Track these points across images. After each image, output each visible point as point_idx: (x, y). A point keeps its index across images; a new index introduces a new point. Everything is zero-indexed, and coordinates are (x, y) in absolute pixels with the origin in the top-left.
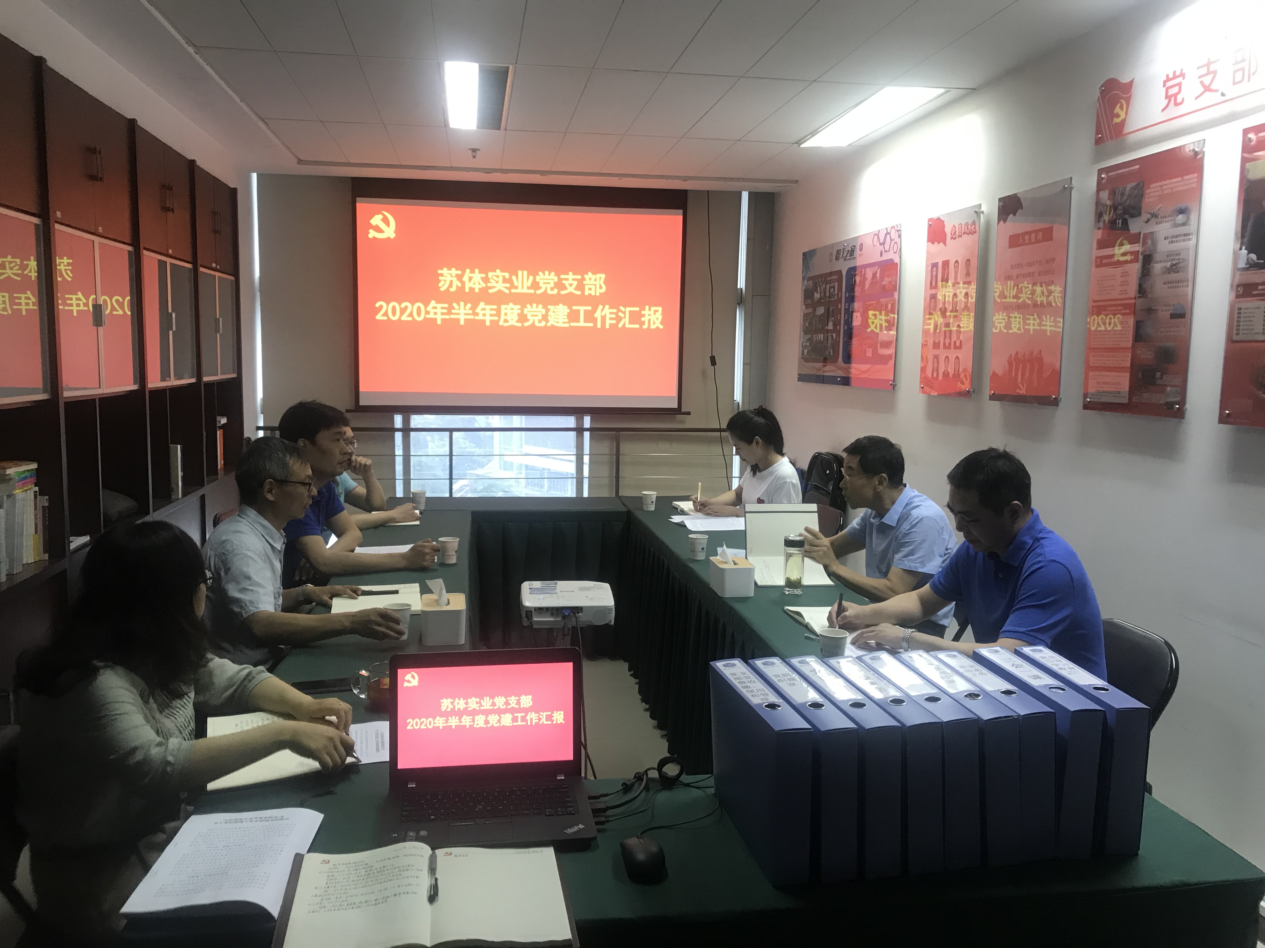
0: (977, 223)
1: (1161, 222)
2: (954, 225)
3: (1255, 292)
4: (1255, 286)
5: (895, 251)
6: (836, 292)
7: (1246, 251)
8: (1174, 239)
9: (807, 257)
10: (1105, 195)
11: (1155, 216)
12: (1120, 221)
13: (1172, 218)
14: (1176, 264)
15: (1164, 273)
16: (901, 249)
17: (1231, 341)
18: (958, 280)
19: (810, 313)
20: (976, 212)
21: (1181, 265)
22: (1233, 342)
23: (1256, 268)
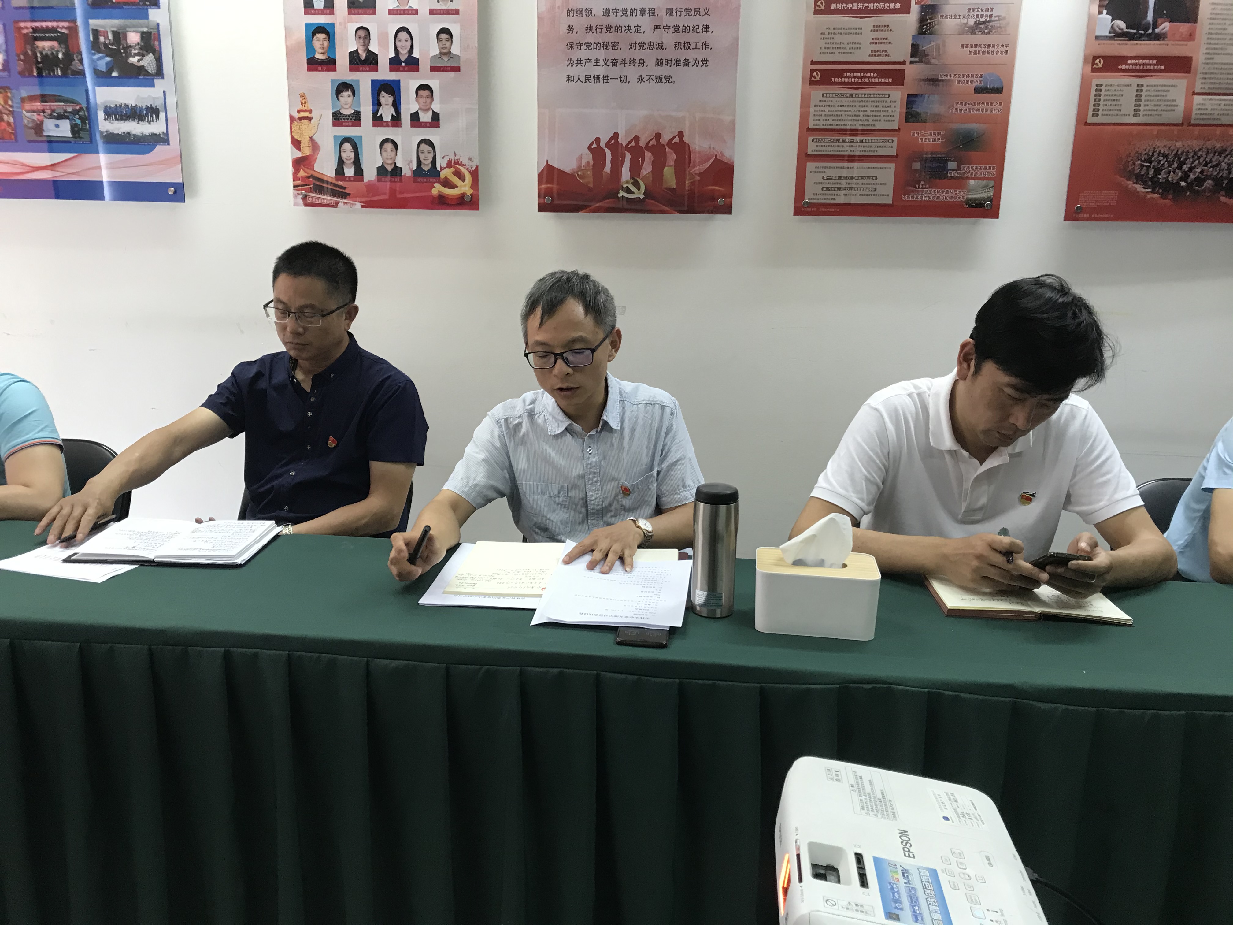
3: (1124, 67)
4: (1123, 59)
7: (1110, 17)
15: (962, 33)
17: (1082, 122)
22: (1086, 124)
23: (1127, 39)
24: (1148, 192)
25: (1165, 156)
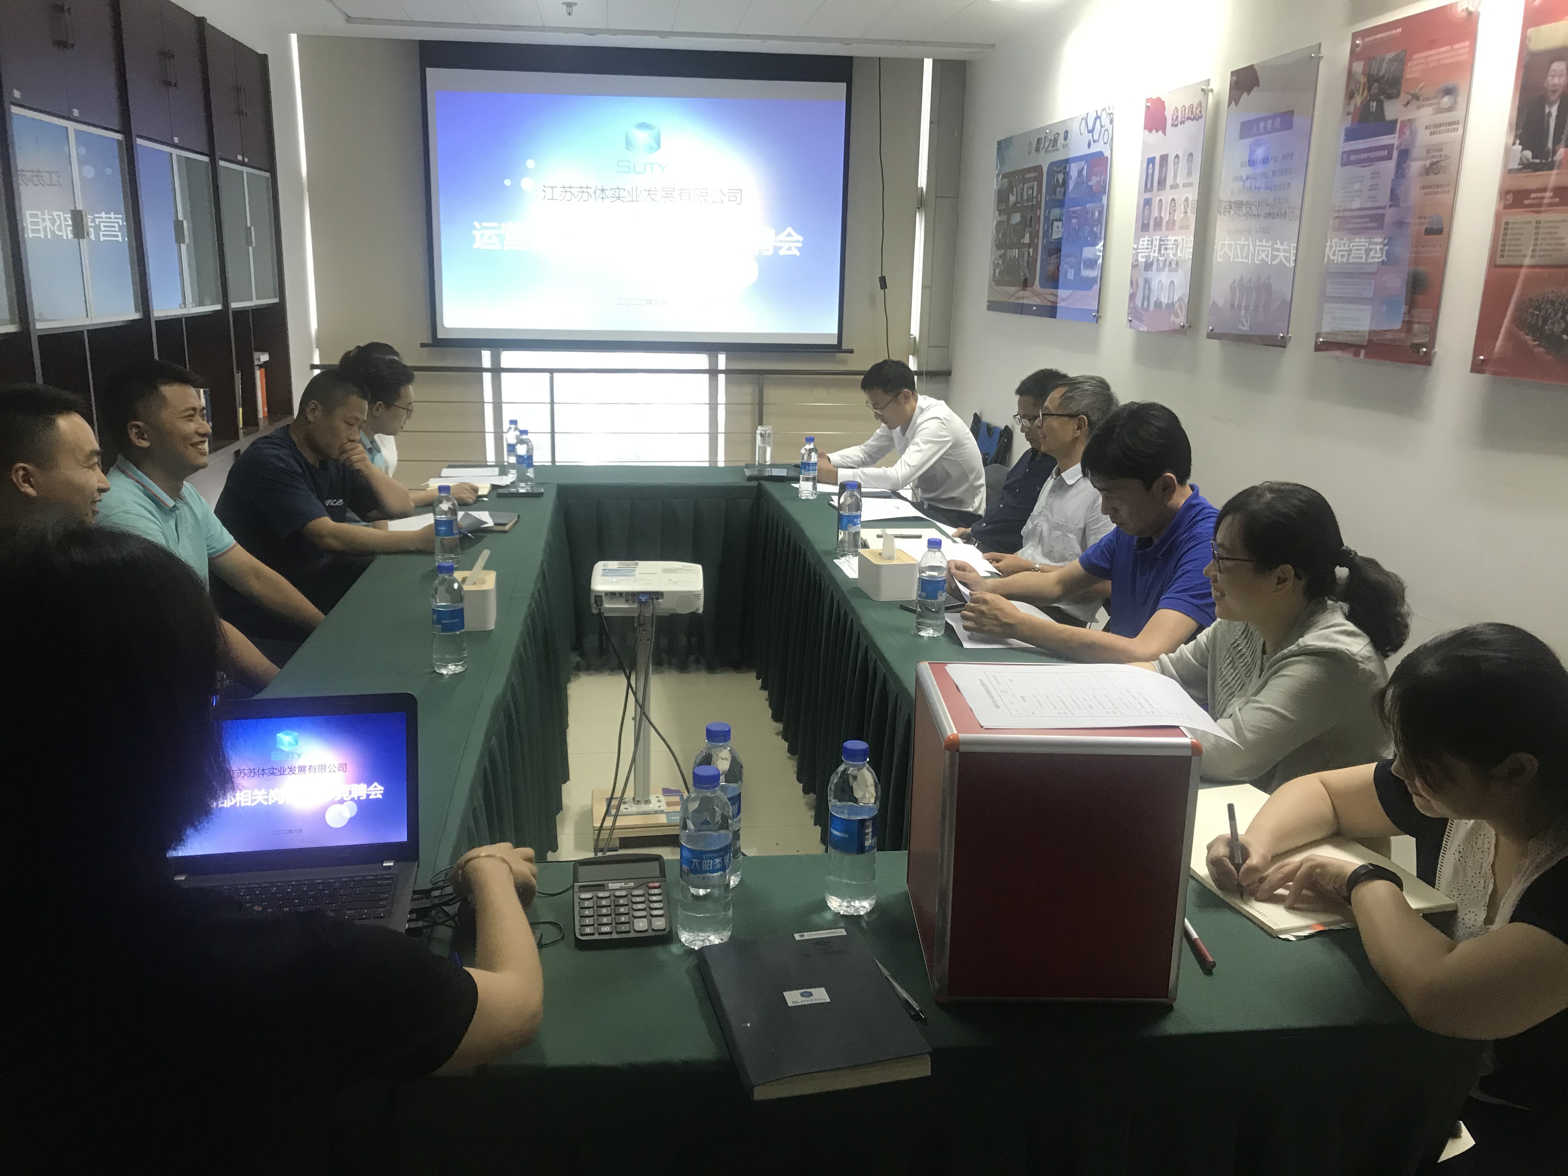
0: (1203, 104)
1: (1423, 106)
2: (1176, 108)
3: (1527, 202)
4: (1526, 193)
5: (1106, 141)
6: (1035, 195)
7: (1520, 147)
8: (1434, 129)
9: (1003, 146)
10: (1359, 67)
11: (1416, 97)
12: (1375, 104)
13: (1436, 100)
14: (1437, 162)
15: (1420, 175)
16: (1112, 139)
17: (1493, 265)
18: (1178, 181)
19: (1004, 221)
20: (1203, 90)
21: (1442, 164)
22: (1496, 266)
23: (1530, 170)
24: (1535, 345)
25: (1553, 303)
